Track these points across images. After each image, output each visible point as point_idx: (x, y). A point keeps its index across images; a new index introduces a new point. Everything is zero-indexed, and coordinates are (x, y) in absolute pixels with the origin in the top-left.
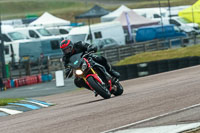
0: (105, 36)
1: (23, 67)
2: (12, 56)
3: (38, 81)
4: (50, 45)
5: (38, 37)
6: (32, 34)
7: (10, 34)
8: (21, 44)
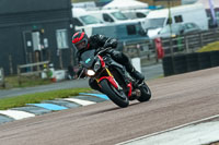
0: (186, 20)
4: (126, 30)
5: (112, 21)
6: (107, 18)
7: (82, 18)
8: (94, 29)
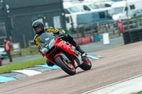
1: (80, 32)
2: (72, 24)
3: (91, 41)
4: (98, 16)
5: (89, 10)
6: (86, 8)
7: (70, 9)
8: (78, 16)
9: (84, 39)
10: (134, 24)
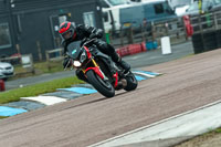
1: (125, 35)
2: (112, 23)
3: (142, 50)
4: (153, 10)
5: (139, 1)
8: (121, 10)
9: (131, 47)
10: (208, 22)
